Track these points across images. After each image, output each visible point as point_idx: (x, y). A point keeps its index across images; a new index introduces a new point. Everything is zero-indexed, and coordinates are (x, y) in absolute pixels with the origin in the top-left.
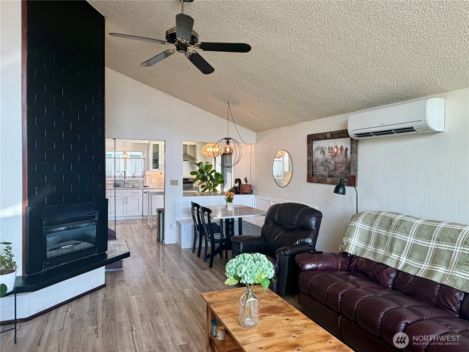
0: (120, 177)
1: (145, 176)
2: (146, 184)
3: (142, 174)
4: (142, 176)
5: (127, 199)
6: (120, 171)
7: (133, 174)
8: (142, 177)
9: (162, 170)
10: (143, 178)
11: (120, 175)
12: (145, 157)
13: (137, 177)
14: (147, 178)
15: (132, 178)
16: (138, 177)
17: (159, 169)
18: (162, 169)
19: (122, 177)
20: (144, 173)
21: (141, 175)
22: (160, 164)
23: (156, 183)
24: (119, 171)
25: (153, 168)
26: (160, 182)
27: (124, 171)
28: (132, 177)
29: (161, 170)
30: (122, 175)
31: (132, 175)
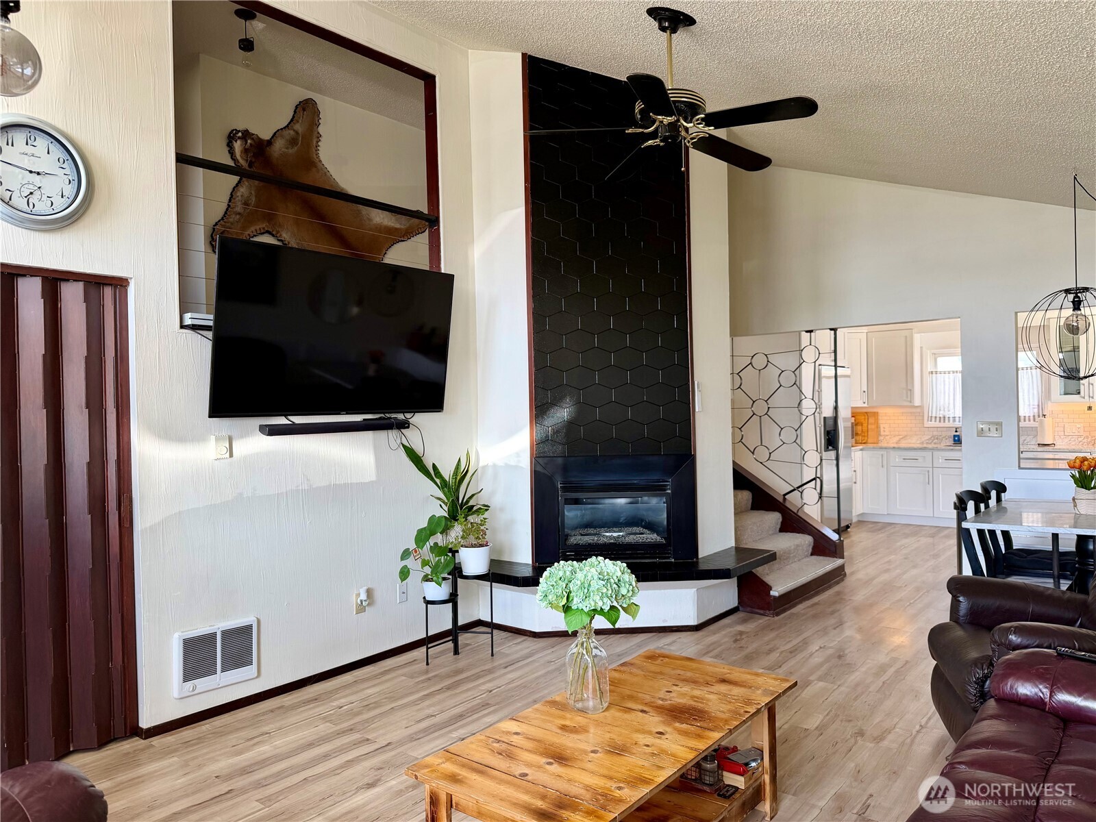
2: (1046, 437)
20: (1040, 407)
25: (1064, 394)
29: (1087, 398)
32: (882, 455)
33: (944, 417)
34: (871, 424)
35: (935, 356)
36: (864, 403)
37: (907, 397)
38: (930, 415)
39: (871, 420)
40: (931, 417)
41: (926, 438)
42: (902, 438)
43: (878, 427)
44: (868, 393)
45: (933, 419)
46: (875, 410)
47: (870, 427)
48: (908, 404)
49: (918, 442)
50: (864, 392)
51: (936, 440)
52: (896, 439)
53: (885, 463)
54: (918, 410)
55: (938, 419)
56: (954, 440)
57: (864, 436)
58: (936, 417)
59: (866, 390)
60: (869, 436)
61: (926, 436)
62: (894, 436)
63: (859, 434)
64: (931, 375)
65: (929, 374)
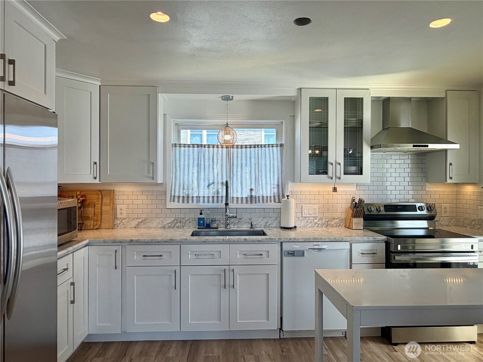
0: (215, 199)
1: (283, 197)
2: (288, 220)
3: (276, 190)
4: (274, 196)
5: (232, 273)
6: (216, 182)
7: (251, 190)
8: (277, 201)
9: (340, 178)
10: (279, 202)
11: (216, 195)
12: (283, 142)
13: (261, 199)
14: (292, 201)
15: (247, 202)
16: (265, 198)
17: (329, 177)
18: (338, 175)
19: (220, 198)
20: (281, 187)
21: (272, 195)
22: (331, 159)
23: (315, 218)
24: (211, 181)
25: (309, 174)
26: (326, 215)
27: (225, 182)
28: (249, 199)
29: (334, 178)
30: (220, 195)
31: (249, 194)
32: (116, 251)
33: (188, 197)
34: (106, 205)
35: (179, 127)
36: (95, 178)
37: (149, 173)
38: (173, 194)
39: (106, 200)
40: (174, 196)
41: (169, 221)
42: (142, 222)
43: (114, 209)
44: (100, 165)
45: (176, 199)
46: (110, 188)
47: (104, 208)
48: (149, 181)
49: (160, 226)
50: (95, 163)
51: (179, 224)
52: (135, 222)
53: (119, 264)
54: (160, 188)
55: (181, 199)
56: (199, 224)
57: (97, 220)
58: (179, 197)
59: (97, 161)
60: (103, 220)
61: (169, 219)
62: (133, 220)
63: (91, 218)
64: (174, 148)
65: (172, 147)
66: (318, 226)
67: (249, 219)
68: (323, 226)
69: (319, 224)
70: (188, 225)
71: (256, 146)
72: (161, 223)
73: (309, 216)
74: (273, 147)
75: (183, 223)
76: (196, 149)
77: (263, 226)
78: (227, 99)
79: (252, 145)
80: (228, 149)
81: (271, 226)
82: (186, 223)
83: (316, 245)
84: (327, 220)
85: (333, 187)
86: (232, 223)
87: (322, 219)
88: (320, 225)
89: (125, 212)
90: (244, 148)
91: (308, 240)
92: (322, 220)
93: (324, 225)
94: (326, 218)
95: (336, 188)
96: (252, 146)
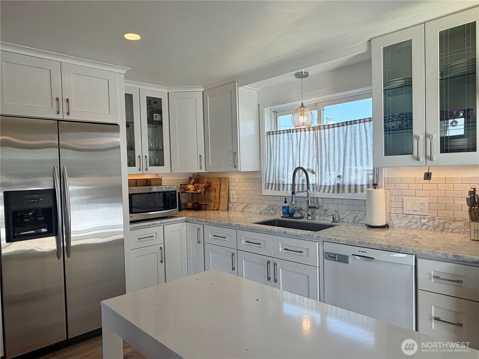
3: (371, 177)
7: (339, 177)
9: (431, 159)
15: (334, 191)
16: (353, 188)
17: (414, 158)
18: (429, 154)
21: (365, 183)
23: (423, 217)
28: (336, 188)
29: (422, 159)
31: (337, 182)
32: (198, 229)
33: (279, 184)
34: (223, 190)
36: (201, 168)
37: (233, 162)
38: (267, 182)
39: (223, 186)
40: (269, 184)
41: (264, 208)
42: (245, 207)
43: (228, 194)
44: (206, 157)
45: (270, 187)
46: (224, 176)
47: (222, 193)
49: (258, 211)
50: (201, 156)
52: (241, 207)
54: (257, 176)
55: (274, 186)
56: (283, 213)
57: (216, 203)
58: (272, 184)
59: (203, 155)
60: (220, 203)
61: (264, 206)
62: (240, 204)
63: (212, 201)
64: (269, 136)
65: (267, 135)
66: (427, 229)
67: (336, 211)
68: (436, 230)
69: (429, 226)
70: (279, 213)
71: (345, 124)
72: (259, 209)
73: (414, 213)
74: (365, 122)
75: (275, 210)
76: (286, 134)
77: (351, 221)
78: (300, 75)
79: (339, 123)
80: (314, 131)
81: (360, 222)
82: (277, 210)
83: (362, 252)
84: (442, 221)
85: (425, 173)
86: (318, 214)
87: (433, 218)
88: (431, 228)
89: (235, 197)
90: (331, 128)
91: (352, 243)
92: (434, 220)
93: (437, 228)
94: (440, 219)
95: (431, 173)
96: (340, 125)
